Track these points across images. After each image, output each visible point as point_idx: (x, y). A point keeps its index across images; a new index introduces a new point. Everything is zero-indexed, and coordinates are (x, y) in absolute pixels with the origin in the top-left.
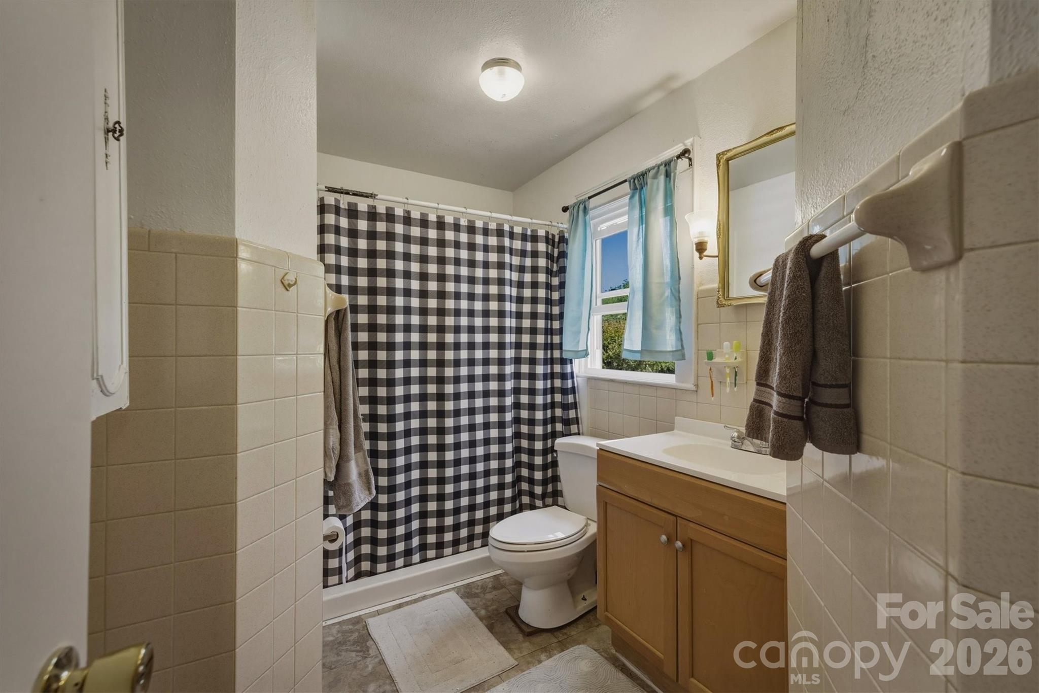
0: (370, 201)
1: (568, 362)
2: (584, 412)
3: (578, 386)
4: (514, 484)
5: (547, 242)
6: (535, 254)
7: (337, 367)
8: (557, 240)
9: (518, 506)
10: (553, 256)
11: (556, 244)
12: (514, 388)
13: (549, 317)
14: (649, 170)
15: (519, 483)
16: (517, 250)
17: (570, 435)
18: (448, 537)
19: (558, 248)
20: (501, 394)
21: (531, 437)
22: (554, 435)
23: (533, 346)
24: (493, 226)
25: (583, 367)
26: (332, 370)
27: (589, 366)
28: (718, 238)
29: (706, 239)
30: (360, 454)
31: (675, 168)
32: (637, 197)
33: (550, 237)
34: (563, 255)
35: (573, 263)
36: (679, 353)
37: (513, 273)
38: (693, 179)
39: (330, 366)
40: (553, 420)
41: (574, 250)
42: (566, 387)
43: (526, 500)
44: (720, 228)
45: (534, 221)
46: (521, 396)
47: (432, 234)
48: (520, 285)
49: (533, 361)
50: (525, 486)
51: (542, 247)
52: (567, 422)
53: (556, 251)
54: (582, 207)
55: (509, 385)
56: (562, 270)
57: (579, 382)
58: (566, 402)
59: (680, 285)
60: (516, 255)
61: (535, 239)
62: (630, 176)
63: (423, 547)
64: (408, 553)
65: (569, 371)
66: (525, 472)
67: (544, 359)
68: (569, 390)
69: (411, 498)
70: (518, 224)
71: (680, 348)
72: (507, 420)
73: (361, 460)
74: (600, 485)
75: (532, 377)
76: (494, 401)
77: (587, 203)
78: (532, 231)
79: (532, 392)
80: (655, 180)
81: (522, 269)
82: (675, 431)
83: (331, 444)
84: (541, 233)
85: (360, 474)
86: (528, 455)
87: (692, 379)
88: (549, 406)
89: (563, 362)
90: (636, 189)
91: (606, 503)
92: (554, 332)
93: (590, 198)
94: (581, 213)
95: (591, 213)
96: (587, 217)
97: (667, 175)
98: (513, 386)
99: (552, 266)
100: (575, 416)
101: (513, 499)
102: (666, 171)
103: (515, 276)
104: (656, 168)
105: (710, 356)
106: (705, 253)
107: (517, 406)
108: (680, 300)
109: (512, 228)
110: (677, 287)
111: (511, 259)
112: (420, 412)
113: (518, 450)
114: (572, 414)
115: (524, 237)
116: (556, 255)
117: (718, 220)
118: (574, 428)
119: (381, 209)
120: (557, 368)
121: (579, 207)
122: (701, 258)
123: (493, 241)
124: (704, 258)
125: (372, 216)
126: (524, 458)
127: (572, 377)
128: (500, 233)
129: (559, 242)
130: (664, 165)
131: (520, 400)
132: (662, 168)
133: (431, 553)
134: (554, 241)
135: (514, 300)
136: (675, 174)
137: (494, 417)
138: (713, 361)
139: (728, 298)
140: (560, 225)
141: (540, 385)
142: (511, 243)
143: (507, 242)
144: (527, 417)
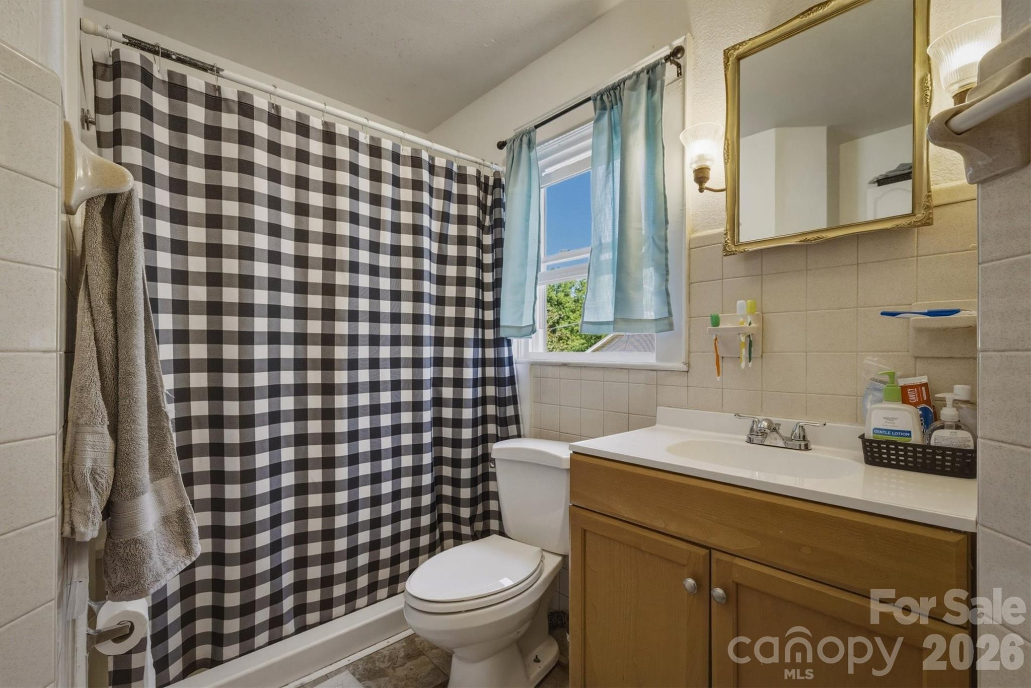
0: (212, 79)
1: (506, 344)
2: (526, 409)
3: (517, 375)
4: (433, 507)
5: (479, 184)
6: (463, 199)
7: (107, 309)
8: (491, 182)
9: (438, 536)
10: (486, 205)
11: (490, 189)
12: (433, 378)
13: (481, 285)
14: (624, 81)
15: (439, 505)
16: (438, 190)
17: (508, 438)
18: (339, 590)
19: (492, 194)
20: (417, 385)
21: (457, 443)
22: (485, 439)
23: (460, 322)
24: (406, 151)
25: (523, 351)
26: (95, 316)
27: (530, 351)
28: (726, 163)
29: (708, 164)
30: (165, 482)
31: (663, 74)
32: (605, 120)
33: (482, 180)
34: (499, 203)
35: (513, 215)
36: (666, 322)
37: (433, 221)
38: (684, 93)
39: (91, 307)
40: (485, 420)
41: (514, 197)
42: (503, 376)
43: (448, 526)
44: (728, 150)
45: (462, 155)
46: (443, 388)
47: (316, 147)
48: (443, 239)
49: (459, 342)
50: (447, 508)
51: (472, 190)
52: (503, 422)
53: (490, 198)
54: (525, 139)
55: (428, 373)
56: (499, 223)
57: (520, 369)
58: (502, 396)
59: (668, 231)
60: (438, 198)
61: (462, 178)
62: (595, 91)
63: (300, 610)
64: (276, 622)
65: (506, 355)
66: (447, 490)
67: (474, 339)
68: (506, 379)
69: (281, 539)
70: (442, 154)
71: (666, 315)
72: (424, 421)
73: (167, 494)
74: (573, 505)
75: (459, 363)
76: (406, 396)
77: (532, 133)
78: (459, 167)
79: (458, 383)
80: (633, 92)
81: (445, 217)
82: (657, 425)
83: (89, 464)
84: (471, 171)
85: (166, 520)
86: (453, 467)
87: (683, 357)
88: (479, 402)
89: (499, 342)
90: (604, 108)
91: (585, 530)
92: (485, 305)
93: (537, 127)
94: (525, 146)
95: (539, 150)
96: (533, 154)
97: (651, 87)
98: (432, 376)
99: (484, 219)
100: (513, 414)
101: (432, 528)
102: (649, 79)
103: (436, 226)
104: (635, 77)
105: (716, 322)
106: (706, 185)
107: (438, 402)
108: (667, 251)
109: (432, 159)
110: (663, 233)
111: (431, 202)
112: (296, 411)
113: (438, 461)
114: (510, 411)
115: (449, 174)
116: (489, 203)
117: (726, 139)
118: (512, 429)
119: (230, 92)
120: (490, 353)
121: (521, 140)
122: (701, 190)
123: (406, 172)
124: (705, 191)
125: (214, 102)
126: (447, 471)
127: (511, 363)
128: (416, 162)
129: (494, 187)
130: (645, 71)
131: (441, 394)
132: (644, 77)
133: (312, 617)
134: (486, 185)
135: (435, 258)
136: (663, 82)
137: (406, 418)
138: (719, 327)
139: (737, 244)
140: (494, 166)
141: (468, 373)
142: (431, 180)
143: (425, 176)
144: (451, 417)
